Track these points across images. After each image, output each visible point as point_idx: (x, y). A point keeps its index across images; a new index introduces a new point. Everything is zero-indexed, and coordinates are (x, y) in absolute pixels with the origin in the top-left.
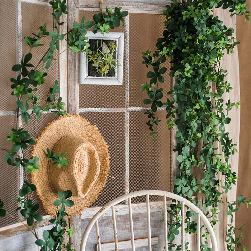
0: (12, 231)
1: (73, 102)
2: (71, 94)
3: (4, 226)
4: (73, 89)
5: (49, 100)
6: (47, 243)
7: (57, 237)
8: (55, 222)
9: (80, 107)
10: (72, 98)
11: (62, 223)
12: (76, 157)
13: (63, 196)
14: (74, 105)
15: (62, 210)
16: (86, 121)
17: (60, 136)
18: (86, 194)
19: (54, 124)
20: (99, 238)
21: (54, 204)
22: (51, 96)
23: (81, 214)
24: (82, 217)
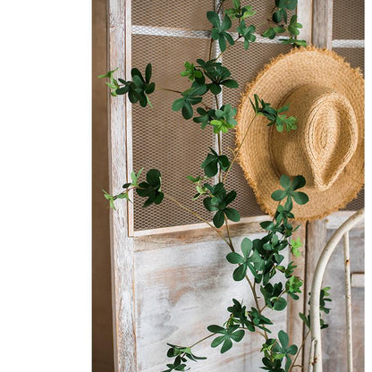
0: (196, 234)
1: (322, 29)
2: (319, 14)
3: (181, 224)
4: (323, 6)
5: (275, 19)
6: (248, 260)
7: (271, 252)
8: (270, 226)
9: (334, 38)
10: (321, 21)
11: (283, 230)
12: (311, 116)
13: (290, 185)
14: (323, 34)
15: (287, 209)
16: (342, 60)
17: (294, 84)
18: (330, 185)
19: (281, 60)
20: (348, 264)
21: (272, 197)
22: (278, 13)
23: (327, 221)
24: (328, 226)
